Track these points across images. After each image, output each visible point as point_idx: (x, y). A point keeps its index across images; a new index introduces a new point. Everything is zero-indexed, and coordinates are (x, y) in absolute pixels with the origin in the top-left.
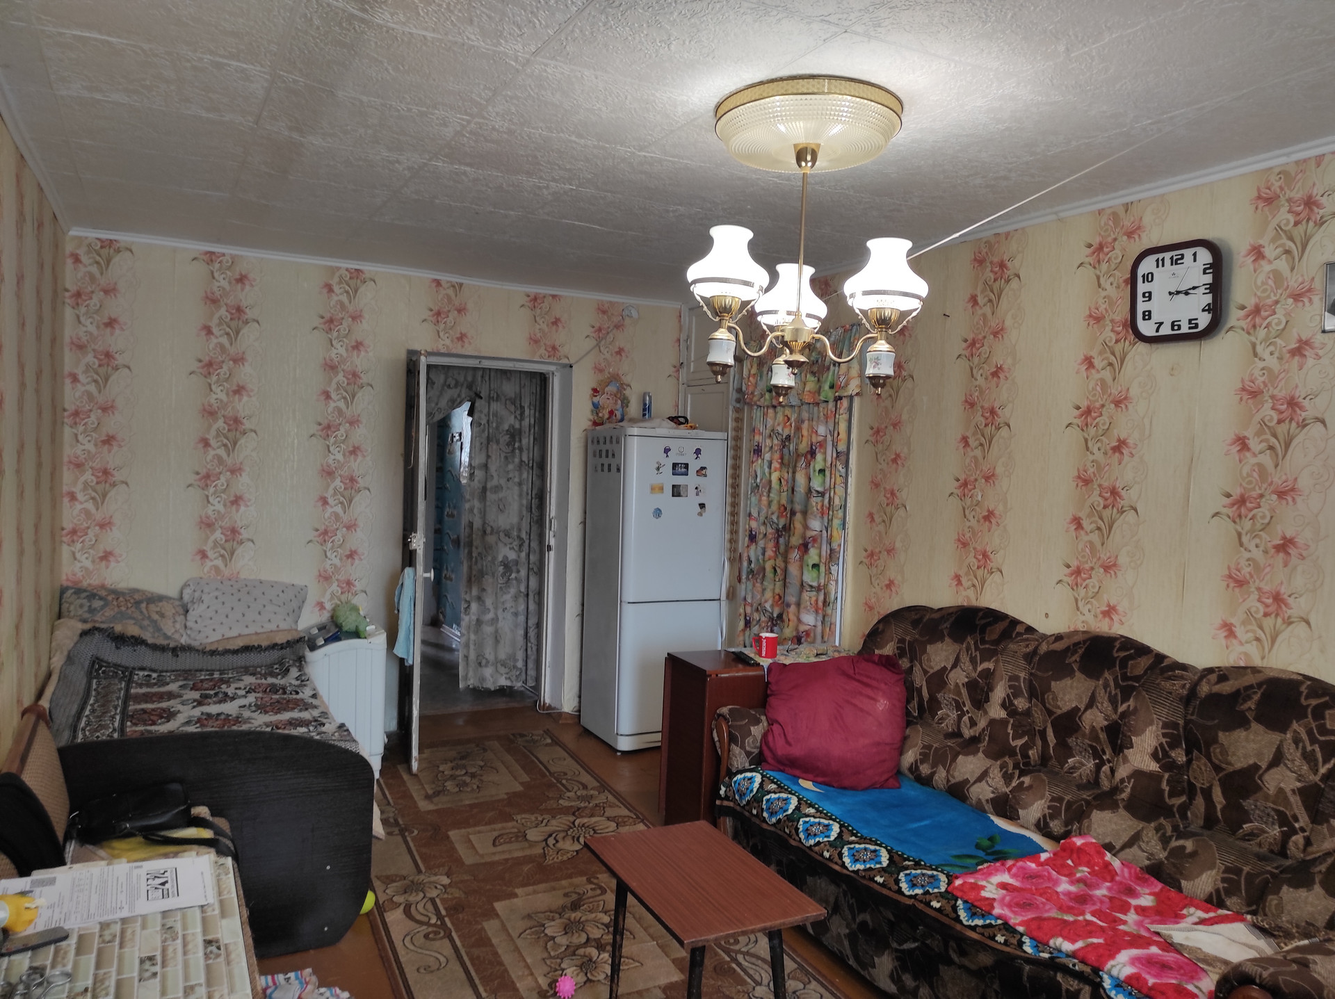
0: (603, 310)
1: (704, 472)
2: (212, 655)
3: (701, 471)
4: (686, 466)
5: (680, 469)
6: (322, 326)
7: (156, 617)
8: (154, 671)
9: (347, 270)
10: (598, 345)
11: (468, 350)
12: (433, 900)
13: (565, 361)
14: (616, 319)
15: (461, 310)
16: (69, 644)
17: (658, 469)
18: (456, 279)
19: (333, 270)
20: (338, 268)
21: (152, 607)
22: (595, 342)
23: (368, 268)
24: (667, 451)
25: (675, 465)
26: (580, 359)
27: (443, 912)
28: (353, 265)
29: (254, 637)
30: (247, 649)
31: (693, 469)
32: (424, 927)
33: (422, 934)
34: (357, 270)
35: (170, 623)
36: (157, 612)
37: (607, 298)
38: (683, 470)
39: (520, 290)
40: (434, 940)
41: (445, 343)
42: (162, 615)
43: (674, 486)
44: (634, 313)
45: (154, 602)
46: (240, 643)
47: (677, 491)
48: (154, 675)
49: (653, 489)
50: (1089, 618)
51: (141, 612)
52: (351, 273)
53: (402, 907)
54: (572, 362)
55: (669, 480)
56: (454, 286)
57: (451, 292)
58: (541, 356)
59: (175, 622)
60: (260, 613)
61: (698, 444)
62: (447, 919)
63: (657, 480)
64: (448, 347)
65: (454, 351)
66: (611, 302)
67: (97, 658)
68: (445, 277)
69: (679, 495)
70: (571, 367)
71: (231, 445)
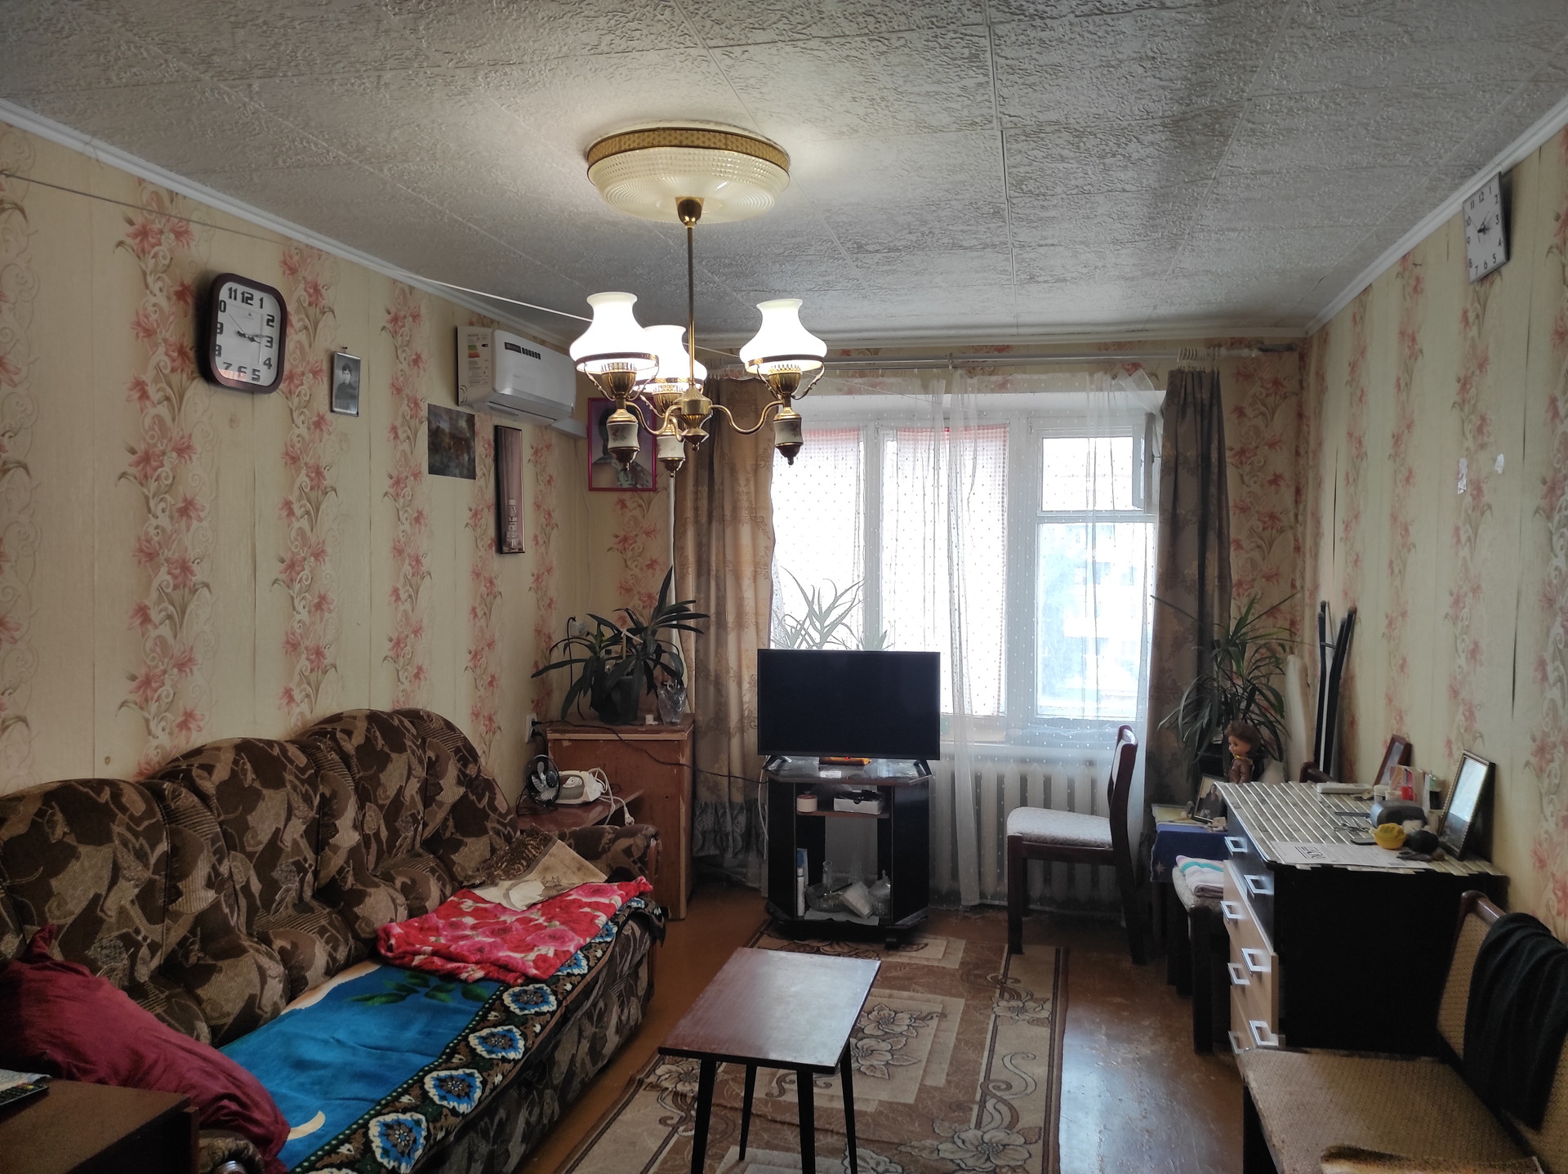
12: (978, 1125)
27: (976, 1108)
32: (1005, 1098)
33: (1013, 1091)
40: (1003, 1082)
50: (164, 739)
53: (1019, 1126)
62: (978, 1097)
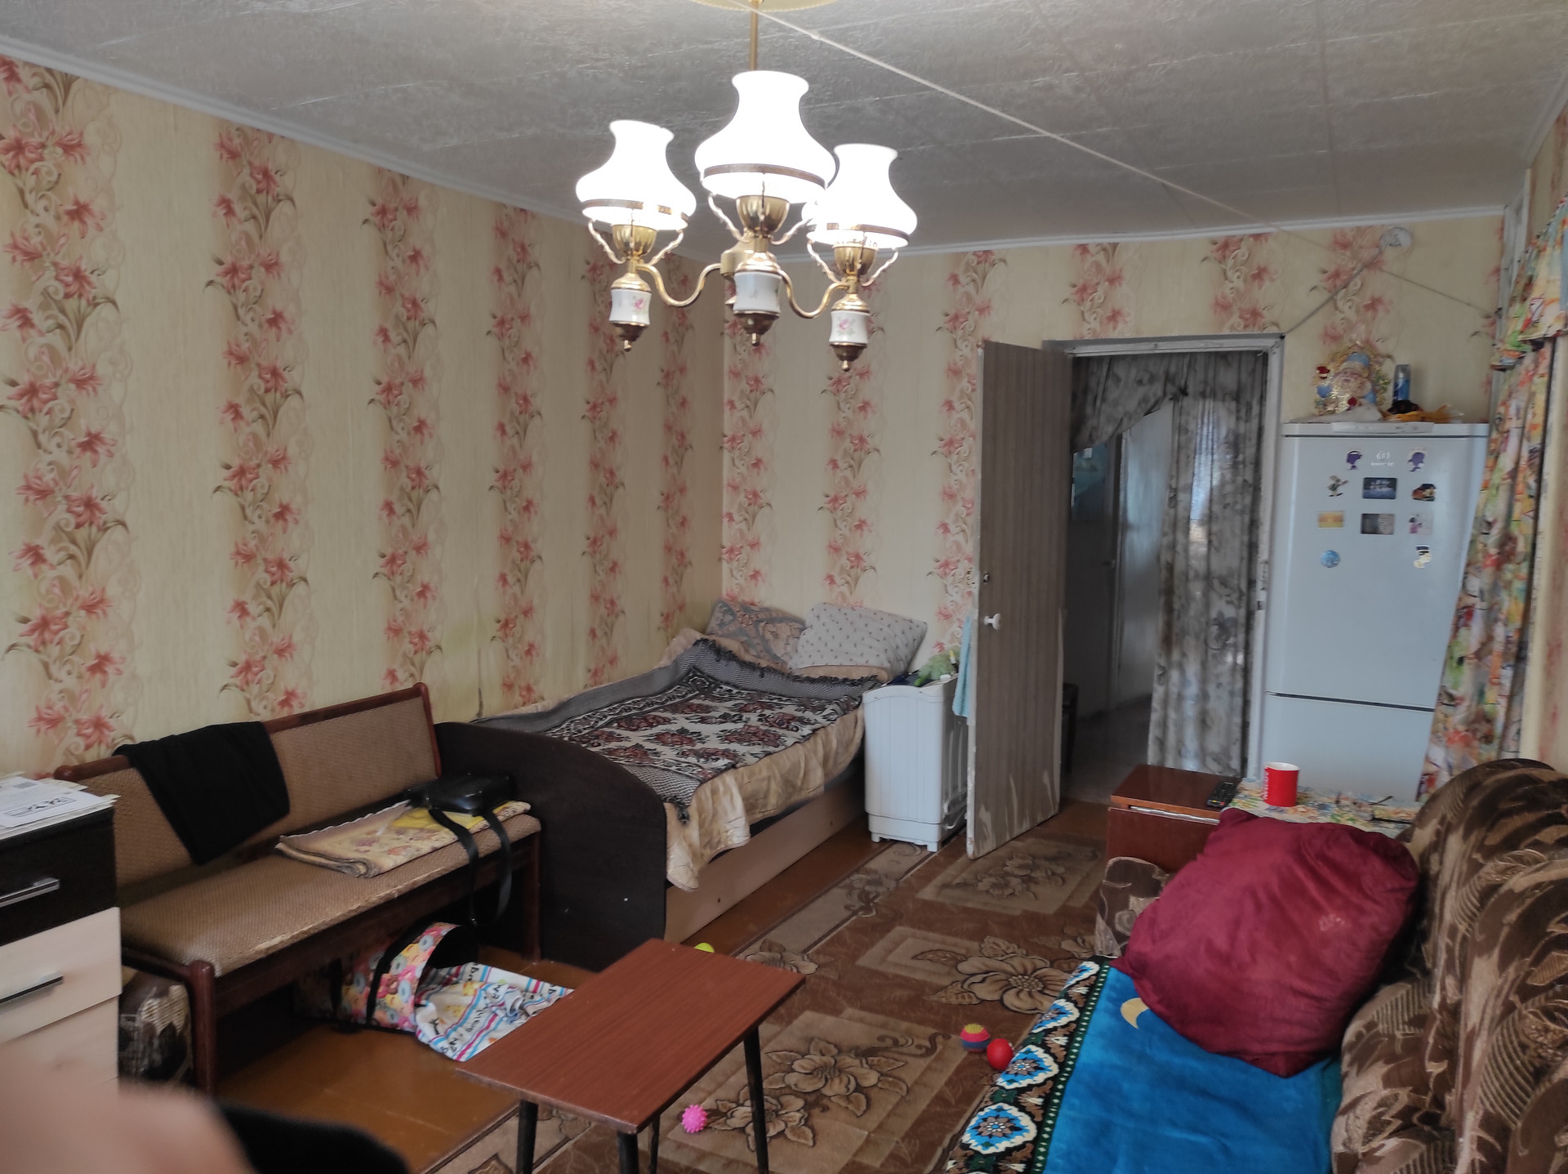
0: (1342, 243)
1: (1427, 492)
2: (794, 681)
3: (1424, 492)
4: (1392, 483)
5: (1379, 487)
6: (947, 325)
7: (769, 636)
8: (736, 687)
9: (975, 253)
10: (1332, 299)
11: (1123, 330)
13: (1274, 330)
14: (1366, 255)
15: (1113, 280)
16: (680, 650)
17: (1334, 488)
18: (1107, 239)
19: (958, 257)
20: (965, 254)
21: (770, 627)
22: (1326, 295)
23: (997, 246)
24: (1353, 458)
25: (1368, 482)
26: (1298, 325)
28: (980, 246)
29: (835, 669)
30: (824, 680)
31: (1405, 488)
34: (986, 252)
35: (782, 644)
36: (772, 632)
37: (1347, 223)
38: (1385, 490)
39: (1201, 236)
41: (1092, 326)
42: (776, 635)
43: (1365, 516)
44: (1404, 239)
45: (773, 623)
46: (821, 673)
47: (1370, 525)
48: (735, 691)
49: (1322, 520)
51: (757, 630)
52: (979, 257)
54: (1283, 329)
55: (1354, 504)
56: (1104, 249)
57: (1101, 258)
58: (1232, 328)
59: (787, 644)
60: (855, 646)
61: (1417, 446)
63: (1334, 505)
64: (1094, 331)
65: (1103, 336)
66: (1358, 228)
67: (694, 667)
68: (1092, 240)
69: (1375, 531)
70: (1282, 337)
71: (856, 467)
